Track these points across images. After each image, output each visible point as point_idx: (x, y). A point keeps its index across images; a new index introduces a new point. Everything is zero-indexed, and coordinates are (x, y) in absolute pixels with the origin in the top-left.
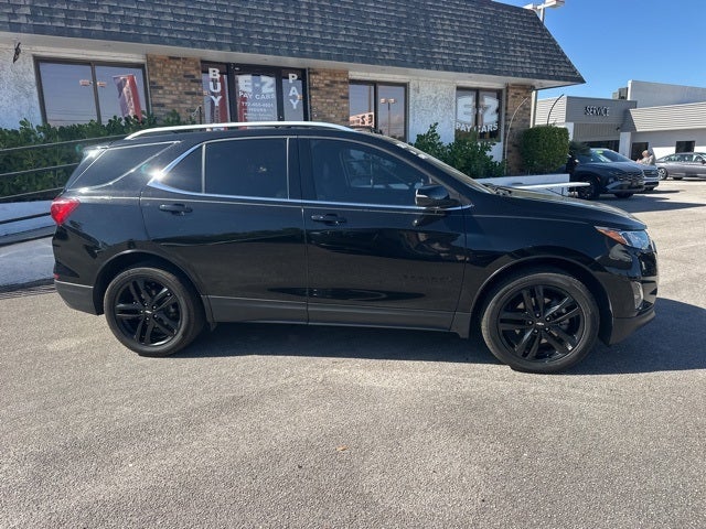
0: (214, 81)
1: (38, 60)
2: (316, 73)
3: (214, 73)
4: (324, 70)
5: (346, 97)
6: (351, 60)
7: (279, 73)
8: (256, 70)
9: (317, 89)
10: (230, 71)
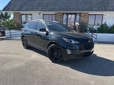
0: (65, 16)
1: (43, 14)
2: (82, 13)
3: (65, 15)
4: (84, 13)
5: (88, 17)
6: (89, 11)
7: (76, 14)
8: (72, 14)
9: (82, 16)
10: (67, 14)
